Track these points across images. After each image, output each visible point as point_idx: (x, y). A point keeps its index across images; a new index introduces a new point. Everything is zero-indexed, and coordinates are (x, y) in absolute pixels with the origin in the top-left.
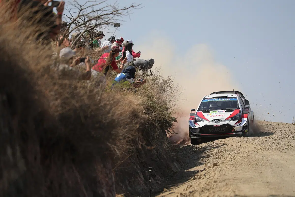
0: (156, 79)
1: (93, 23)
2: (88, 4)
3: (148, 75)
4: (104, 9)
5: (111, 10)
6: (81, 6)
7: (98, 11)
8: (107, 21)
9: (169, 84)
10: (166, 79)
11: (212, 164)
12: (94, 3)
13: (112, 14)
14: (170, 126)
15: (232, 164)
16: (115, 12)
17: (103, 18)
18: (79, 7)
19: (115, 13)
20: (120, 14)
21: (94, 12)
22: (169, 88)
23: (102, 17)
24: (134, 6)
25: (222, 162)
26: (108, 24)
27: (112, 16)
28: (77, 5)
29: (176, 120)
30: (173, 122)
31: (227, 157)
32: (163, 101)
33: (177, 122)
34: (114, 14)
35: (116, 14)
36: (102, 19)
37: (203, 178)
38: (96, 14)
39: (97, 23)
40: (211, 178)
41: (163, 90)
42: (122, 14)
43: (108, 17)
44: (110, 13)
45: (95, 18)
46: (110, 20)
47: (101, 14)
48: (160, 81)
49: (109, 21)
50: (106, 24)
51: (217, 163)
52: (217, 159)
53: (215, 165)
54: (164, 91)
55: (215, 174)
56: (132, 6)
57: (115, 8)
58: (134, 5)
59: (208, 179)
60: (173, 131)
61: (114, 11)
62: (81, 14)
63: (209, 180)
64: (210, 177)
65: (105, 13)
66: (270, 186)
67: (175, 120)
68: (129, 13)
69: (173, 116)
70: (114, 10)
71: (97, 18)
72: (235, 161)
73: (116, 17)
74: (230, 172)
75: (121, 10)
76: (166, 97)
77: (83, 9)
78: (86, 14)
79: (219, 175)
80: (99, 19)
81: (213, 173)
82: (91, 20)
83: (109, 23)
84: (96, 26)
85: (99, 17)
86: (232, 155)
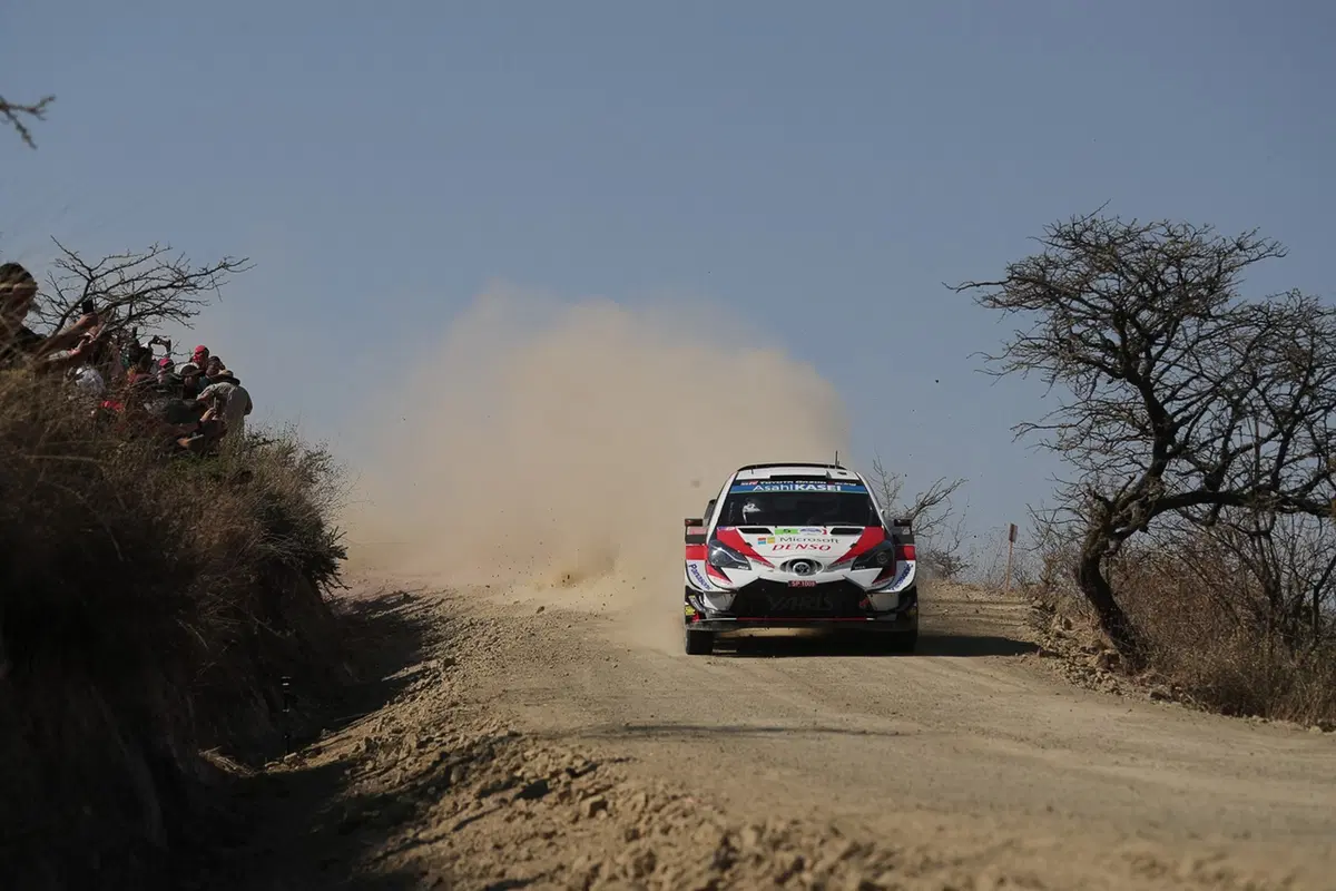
0: (287, 451)
1: (123, 311)
2: (109, 265)
3: (268, 442)
4: (150, 275)
5: (169, 276)
6: (90, 270)
7: (137, 279)
8: (159, 306)
9: (321, 463)
10: (315, 451)
11: (442, 661)
12: (126, 261)
13: (171, 286)
14: (332, 568)
15: (493, 659)
16: (182, 281)
17: (149, 298)
18: (86, 273)
19: (181, 284)
20: (194, 286)
21: (123, 282)
22: (322, 474)
23: (146, 295)
24: (228, 266)
25: (467, 655)
26: (162, 313)
27: (171, 291)
28: (80, 269)
29: (344, 554)
30: (337, 560)
31: (478, 642)
32: (310, 508)
33: (346, 559)
34: (178, 287)
35: (182, 286)
36: (145, 300)
37: (422, 699)
38: (129, 290)
39: (134, 313)
40: (442, 697)
41: (305, 476)
42: (199, 286)
43: (163, 296)
44: (166, 284)
45: (127, 299)
46: (166, 301)
47: (143, 289)
48: (299, 456)
49: (166, 305)
50: (157, 313)
51: (454, 659)
52: (454, 649)
53: (449, 663)
54: (311, 481)
55: (452, 685)
56: (225, 266)
57: (180, 272)
58: (228, 262)
59: (435, 698)
60: (337, 580)
61: (178, 280)
62: (89, 291)
63: (438, 702)
64: (440, 694)
65: (155, 284)
66: (591, 708)
67: (341, 555)
68: (217, 282)
69: (337, 543)
70: (177, 275)
71: (132, 299)
72: (499, 649)
73: (182, 295)
74: (489, 679)
75: (196, 275)
76: (316, 495)
77: (97, 277)
78: (104, 289)
79: (463, 688)
80: (139, 301)
81: (446, 685)
82: (119, 304)
83: (166, 311)
84: (131, 318)
85: (138, 295)
86: (490, 636)
